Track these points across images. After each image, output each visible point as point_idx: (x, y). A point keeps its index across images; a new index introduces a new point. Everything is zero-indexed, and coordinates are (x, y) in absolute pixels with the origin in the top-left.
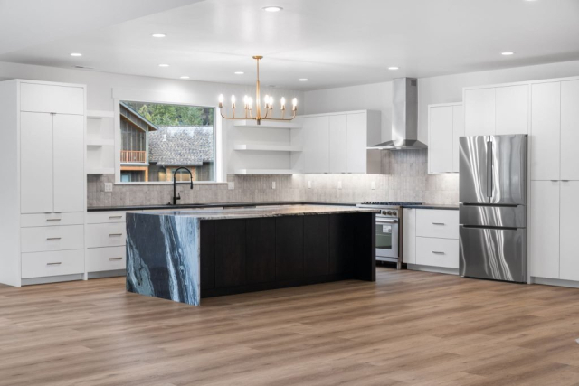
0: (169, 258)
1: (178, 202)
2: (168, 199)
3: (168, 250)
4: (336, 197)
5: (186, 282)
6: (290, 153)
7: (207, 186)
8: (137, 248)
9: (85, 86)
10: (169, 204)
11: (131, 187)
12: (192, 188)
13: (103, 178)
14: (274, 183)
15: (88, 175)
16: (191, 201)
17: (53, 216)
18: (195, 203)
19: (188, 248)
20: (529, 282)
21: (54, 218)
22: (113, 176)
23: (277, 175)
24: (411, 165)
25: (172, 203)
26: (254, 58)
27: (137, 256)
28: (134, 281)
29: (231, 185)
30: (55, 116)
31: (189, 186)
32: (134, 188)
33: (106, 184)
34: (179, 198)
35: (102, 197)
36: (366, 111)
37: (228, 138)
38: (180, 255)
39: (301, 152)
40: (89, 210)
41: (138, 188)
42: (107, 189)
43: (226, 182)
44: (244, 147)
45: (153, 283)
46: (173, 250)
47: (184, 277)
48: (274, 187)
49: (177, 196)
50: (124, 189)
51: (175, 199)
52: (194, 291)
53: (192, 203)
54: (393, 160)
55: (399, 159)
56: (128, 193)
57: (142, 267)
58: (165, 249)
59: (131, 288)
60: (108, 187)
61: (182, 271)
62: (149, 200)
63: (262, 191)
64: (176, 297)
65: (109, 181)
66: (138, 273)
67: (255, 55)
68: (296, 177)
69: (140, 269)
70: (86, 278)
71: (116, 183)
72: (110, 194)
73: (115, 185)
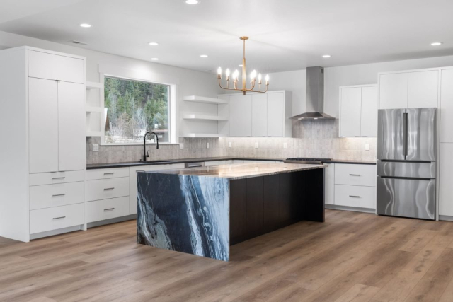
0: (191, 214)
1: (148, 159)
2: (139, 157)
3: (190, 207)
4: (253, 154)
5: (213, 238)
6: (217, 122)
7: (166, 147)
8: (150, 204)
9: (85, 58)
10: (140, 161)
11: (113, 147)
12: (158, 148)
13: (91, 140)
14: (208, 144)
16: (155, 159)
17: (58, 175)
19: (215, 207)
20: (437, 219)
21: (58, 176)
22: (99, 138)
23: (210, 138)
24: (318, 131)
25: (142, 160)
26: (241, 38)
27: (151, 211)
28: (147, 234)
29: (182, 146)
30: (60, 83)
31: (156, 146)
32: (115, 148)
33: (94, 145)
34: (148, 156)
35: (90, 155)
36: (284, 91)
37: (180, 109)
38: (205, 213)
39: (227, 121)
40: (88, 168)
42: (94, 149)
43: (178, 143)
44: (193, 116)
45: (171, 238)
46: (195, 207)
47: (210, 234)
48: (208, 147)
49: (146, 154)
50: (107, 149)
51: (145, 157)
52: (223, 248)
53: (156, 159)
54: (302, 127)
55: (308, 126)
56: (110, 152)
57: (156, 222)
58: (186, 206)
59: (142, 240)
60: (95, 147)
61: (208, 228)
62: (126, 158)
63: (201, 150)
64: (199, 251)
65: (96, 142)
66: (152, 228)
67: (242, 36)
68: (221, 139)
69: (154, 224)
70: (85, 229)
71: (101, 144)
72: (97, 154)
73: (100, 146)
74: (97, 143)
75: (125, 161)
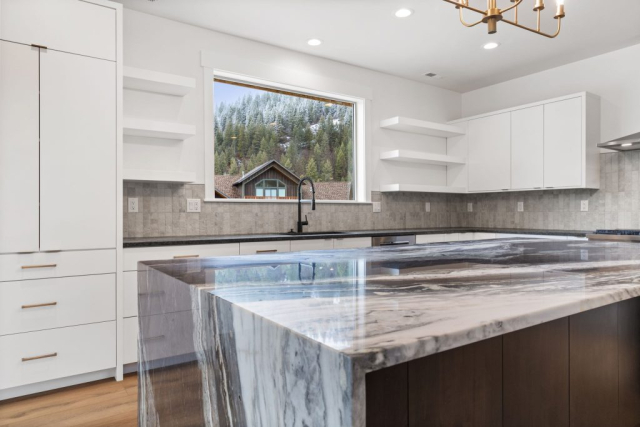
1: (305, 229)
2: (290, 224)
6: (446, 165)
7: (345, 207)
10: (291, 232)
11: (232, 206)
12: (314, 209)
13: (184, 191)
14: (428, 204)
15: (126, 183)
17: (40, 259)
18: (329, 230)
21: (39, 263)
22: (202, 186)
23: (432, 194)
25: (295, 230)
29: (377, 206)
32: (238, 207)
33: (189, 200)
34: (306, 223)
35: (182, 220)
39: (463, 164)
40: (126, 245)
41: (244, 207)
42: (190, 209)
43: (370, 202)
44: (395, 154)
48: (427, 210)
49: (303, 220)
50: (220, 209)
51: (301, 224)
56: (227, 216)
60: (193, 204)
62: (262, 226)
63: (414, 215)
65: (194, 196)
70: (119, 377)
71: (206, 199)
72: (197, 217)
73: (205, 202)
74: (197, 197)
75: (260, 231)
